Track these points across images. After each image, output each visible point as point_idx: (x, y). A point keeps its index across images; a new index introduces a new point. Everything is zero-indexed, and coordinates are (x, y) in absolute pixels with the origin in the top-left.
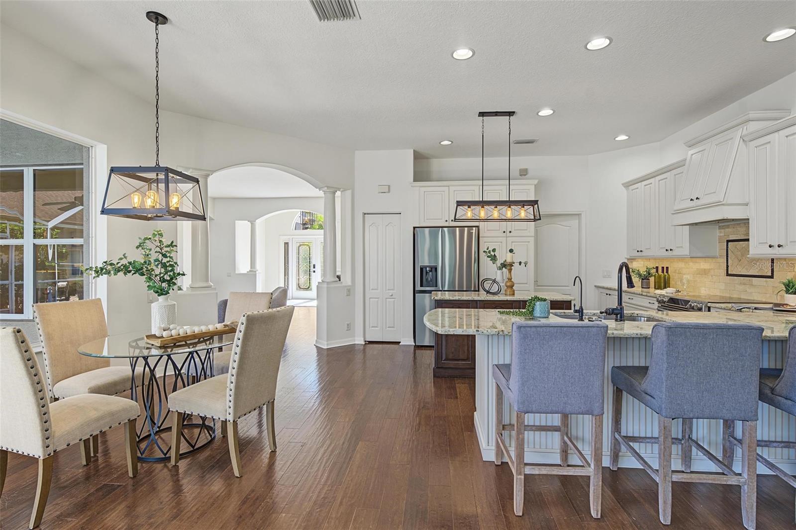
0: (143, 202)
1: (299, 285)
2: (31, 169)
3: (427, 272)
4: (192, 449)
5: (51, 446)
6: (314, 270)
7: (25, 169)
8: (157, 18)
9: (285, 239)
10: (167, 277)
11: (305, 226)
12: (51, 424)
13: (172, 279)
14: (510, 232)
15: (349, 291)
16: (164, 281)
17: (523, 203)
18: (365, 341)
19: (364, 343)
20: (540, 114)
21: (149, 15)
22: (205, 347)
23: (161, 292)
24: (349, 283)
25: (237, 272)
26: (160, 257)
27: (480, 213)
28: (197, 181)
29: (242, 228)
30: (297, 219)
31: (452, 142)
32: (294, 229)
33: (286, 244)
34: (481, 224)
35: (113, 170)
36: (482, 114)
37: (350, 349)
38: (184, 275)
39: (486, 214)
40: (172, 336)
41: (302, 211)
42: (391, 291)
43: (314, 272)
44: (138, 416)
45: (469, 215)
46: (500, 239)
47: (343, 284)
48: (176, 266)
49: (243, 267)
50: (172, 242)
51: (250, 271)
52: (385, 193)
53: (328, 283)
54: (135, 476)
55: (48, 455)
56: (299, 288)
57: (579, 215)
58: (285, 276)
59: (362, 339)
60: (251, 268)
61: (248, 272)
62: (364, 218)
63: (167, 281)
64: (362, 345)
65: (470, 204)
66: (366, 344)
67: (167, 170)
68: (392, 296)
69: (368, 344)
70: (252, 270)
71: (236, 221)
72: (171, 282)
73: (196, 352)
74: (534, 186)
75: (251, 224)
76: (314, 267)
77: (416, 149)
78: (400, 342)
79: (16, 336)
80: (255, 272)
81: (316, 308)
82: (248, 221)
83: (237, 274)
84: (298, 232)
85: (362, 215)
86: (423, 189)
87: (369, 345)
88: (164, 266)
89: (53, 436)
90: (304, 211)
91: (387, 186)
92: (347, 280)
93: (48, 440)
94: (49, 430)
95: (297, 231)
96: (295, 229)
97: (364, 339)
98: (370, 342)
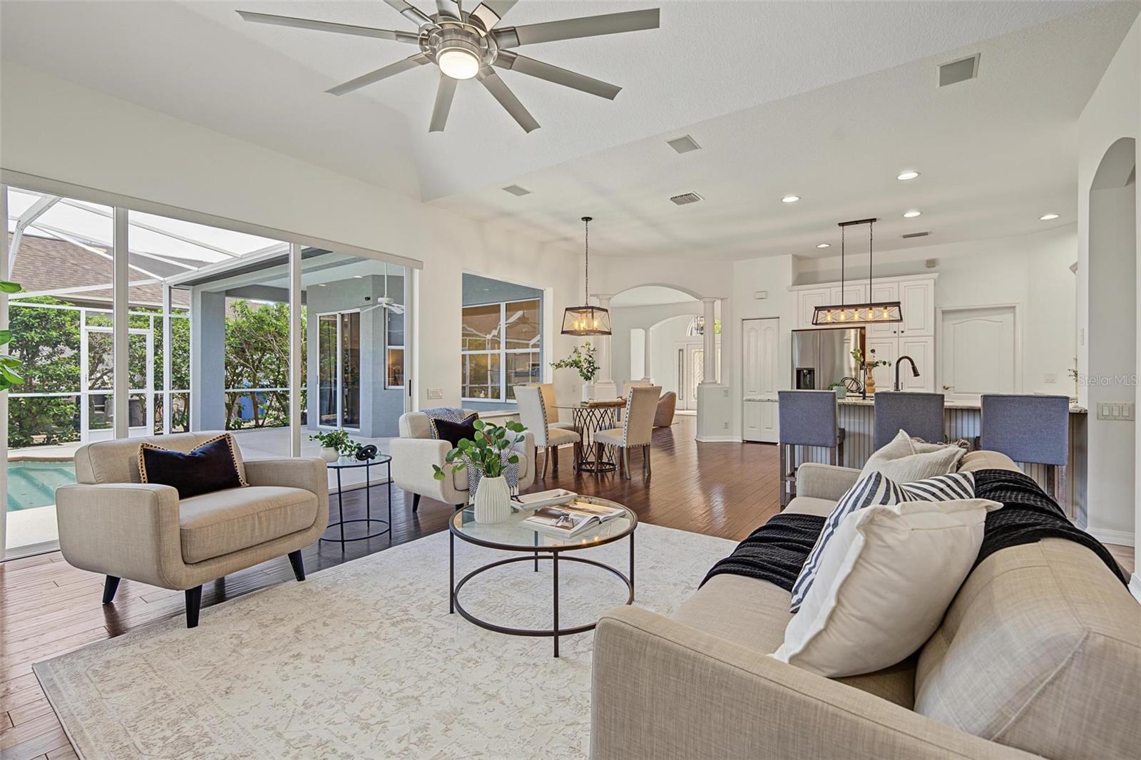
0: (579, 326)
2: (505, 303)
3: (804, 375)
7: (501, 303)
8: (587, 219)
9: (680, 345)
10: (590, 370)
13: (593, 371)
14: (903, 332)
15: (726, 392)
16: (589, 372)
17: (885, 305)
18: (743, 440)
19: (741, 442)
20: (905, 216)
21: (583, 219)
23: (586, 378)
24: (728, 386)
25: (631, 379)
26: (588, 358)
27: (839, 316)
28: (607, 311)
29: (637, 336)
30: (693, 324)
31: (830, 245)
32: (689, 335)
34: (867, 326)
35: (567, 309)
36: (842, 224)
38: (599, 368)
39: (874, 315)
40: (594, 402)
45: (829, 319)
46: (891, 340)
47: (721, 386)
49: (637, 374)
50: (595, 348)
51: (644, 378)
52: (762, 298)
53: (707, 385)
57: (1014, 308)
58: (679, 382)
59: (740, 437)
60: (645, 375)
61: (641, 379)
62: (742, 324)
64: (739, 443)
65: (828, 308)
66: (743, 443)
67: (592, 308)
70: (646, 377)
71: (633, 330)
72: (592, 373)
74: (933, 281)
75: (645, 331)
77: (794, 253)
80: (649, 379)
82: (643, 329)
83: (633, 381)
85: (740, 321)
86: (802, 293)
87: (746, 444)
88: (590, 362)
91: (765, 292)
92: (725, 383)
95: (691, 336)
97: (743, 438)
98: (748, 442)
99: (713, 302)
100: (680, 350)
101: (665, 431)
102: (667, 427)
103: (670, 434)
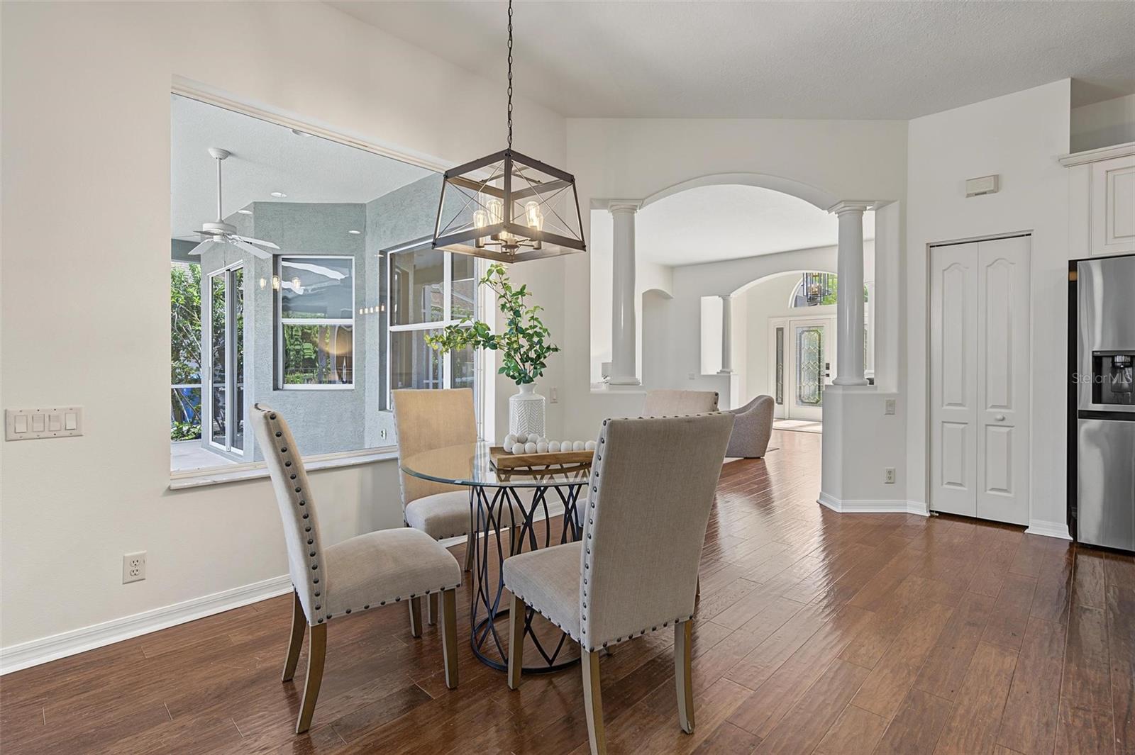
1: (800, 396)
3: (1114, 367)
4: (548, 666)
5: (323, 608)
6: (827, 372)
9: (779, 323)
10: (533, 355)
11: (813, 300)
12: (321, 572)
13: (539, 357)
15: (892, 401)
16: (525, 359)
18: (931, 511)
19: (928, 515)
22: (534, 482)
23: (523, 379)
24: (894, 390)
25: (702, 374)
29: (711, 307)
30: (797, 289)
32: (793, 306)
33: (780, 331)
35: (447, 176)
37: (893, 524)
38: (555, 350)
40: (525, 453)
41: (805, 272)
42: (1003, 410)
43: (828, 375)
44: (458, 586)
47: (878, 392)
48: (546, 334)
49: (711, 365)
50: (524, 287)
51: (721, 371)
52: (985, 193)
53: (846, 387)
54: (453, 689)
55: (319, 622)
56: (800, 403)
58: (777, 381)
59: (924, 505)
60: (723, 367)
61: (718, 373)
62: (930, 255)
63: (532, 360)
64: (922, 517)
66: (931, 516)
68: (1003, 419)
69: (937, 517)
70: (724, 370)
71: (702, 298)
72: (537, 362)
73: (511, 488)
75: (724, 300)
76: (828, 368)
77: (1078, 75)
78: (1027, 527)
79: (268, 424)
80: (729, 373)
81: (821, 435)
82: (720, 296)
83: (703, 376)
84: (801, 310)
85: (924, 251)
87: (938, 520)
89: (327, 592)
90: (808, 272)
91: (992, 178)
92: (888, 385)
93: (319, 597)
94: (320, 582)
95: (798, 308)
96: (796, 306)
97: (929, 506)
98: (943, 515)
99: (861, 212)
100: (778, 330)
101: (753, 468)
102: (759, 458)
103: (764, 471)
